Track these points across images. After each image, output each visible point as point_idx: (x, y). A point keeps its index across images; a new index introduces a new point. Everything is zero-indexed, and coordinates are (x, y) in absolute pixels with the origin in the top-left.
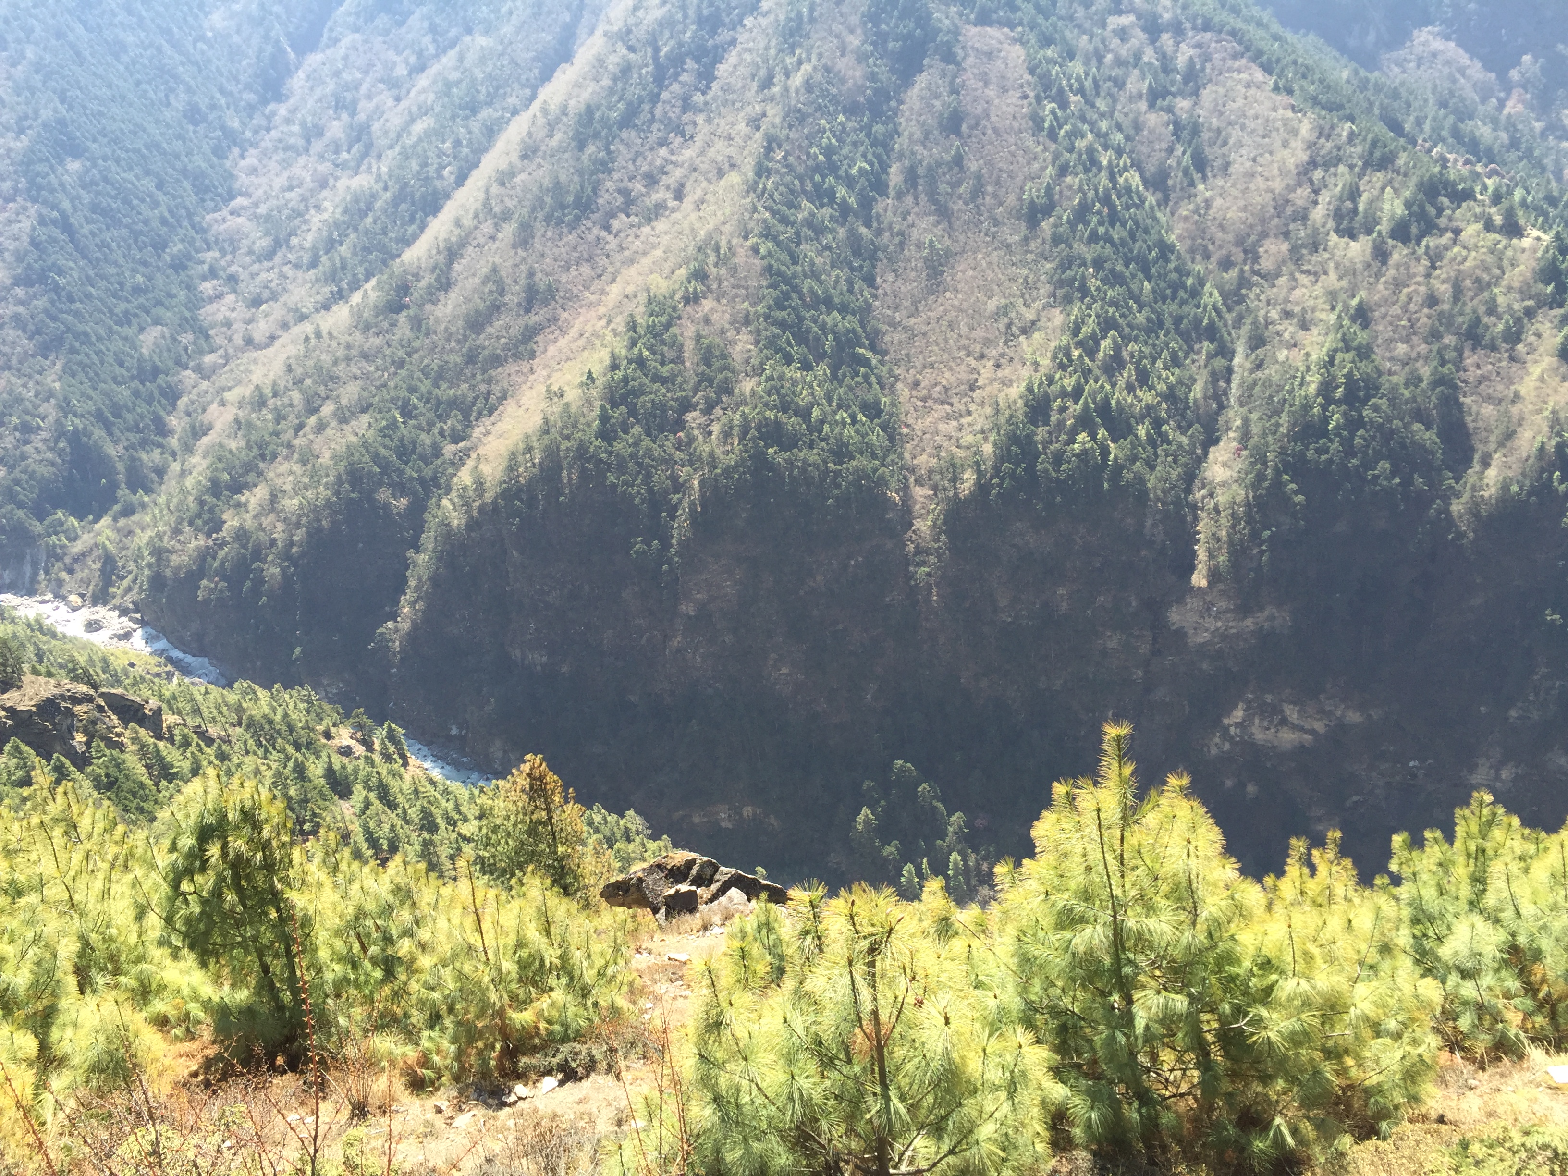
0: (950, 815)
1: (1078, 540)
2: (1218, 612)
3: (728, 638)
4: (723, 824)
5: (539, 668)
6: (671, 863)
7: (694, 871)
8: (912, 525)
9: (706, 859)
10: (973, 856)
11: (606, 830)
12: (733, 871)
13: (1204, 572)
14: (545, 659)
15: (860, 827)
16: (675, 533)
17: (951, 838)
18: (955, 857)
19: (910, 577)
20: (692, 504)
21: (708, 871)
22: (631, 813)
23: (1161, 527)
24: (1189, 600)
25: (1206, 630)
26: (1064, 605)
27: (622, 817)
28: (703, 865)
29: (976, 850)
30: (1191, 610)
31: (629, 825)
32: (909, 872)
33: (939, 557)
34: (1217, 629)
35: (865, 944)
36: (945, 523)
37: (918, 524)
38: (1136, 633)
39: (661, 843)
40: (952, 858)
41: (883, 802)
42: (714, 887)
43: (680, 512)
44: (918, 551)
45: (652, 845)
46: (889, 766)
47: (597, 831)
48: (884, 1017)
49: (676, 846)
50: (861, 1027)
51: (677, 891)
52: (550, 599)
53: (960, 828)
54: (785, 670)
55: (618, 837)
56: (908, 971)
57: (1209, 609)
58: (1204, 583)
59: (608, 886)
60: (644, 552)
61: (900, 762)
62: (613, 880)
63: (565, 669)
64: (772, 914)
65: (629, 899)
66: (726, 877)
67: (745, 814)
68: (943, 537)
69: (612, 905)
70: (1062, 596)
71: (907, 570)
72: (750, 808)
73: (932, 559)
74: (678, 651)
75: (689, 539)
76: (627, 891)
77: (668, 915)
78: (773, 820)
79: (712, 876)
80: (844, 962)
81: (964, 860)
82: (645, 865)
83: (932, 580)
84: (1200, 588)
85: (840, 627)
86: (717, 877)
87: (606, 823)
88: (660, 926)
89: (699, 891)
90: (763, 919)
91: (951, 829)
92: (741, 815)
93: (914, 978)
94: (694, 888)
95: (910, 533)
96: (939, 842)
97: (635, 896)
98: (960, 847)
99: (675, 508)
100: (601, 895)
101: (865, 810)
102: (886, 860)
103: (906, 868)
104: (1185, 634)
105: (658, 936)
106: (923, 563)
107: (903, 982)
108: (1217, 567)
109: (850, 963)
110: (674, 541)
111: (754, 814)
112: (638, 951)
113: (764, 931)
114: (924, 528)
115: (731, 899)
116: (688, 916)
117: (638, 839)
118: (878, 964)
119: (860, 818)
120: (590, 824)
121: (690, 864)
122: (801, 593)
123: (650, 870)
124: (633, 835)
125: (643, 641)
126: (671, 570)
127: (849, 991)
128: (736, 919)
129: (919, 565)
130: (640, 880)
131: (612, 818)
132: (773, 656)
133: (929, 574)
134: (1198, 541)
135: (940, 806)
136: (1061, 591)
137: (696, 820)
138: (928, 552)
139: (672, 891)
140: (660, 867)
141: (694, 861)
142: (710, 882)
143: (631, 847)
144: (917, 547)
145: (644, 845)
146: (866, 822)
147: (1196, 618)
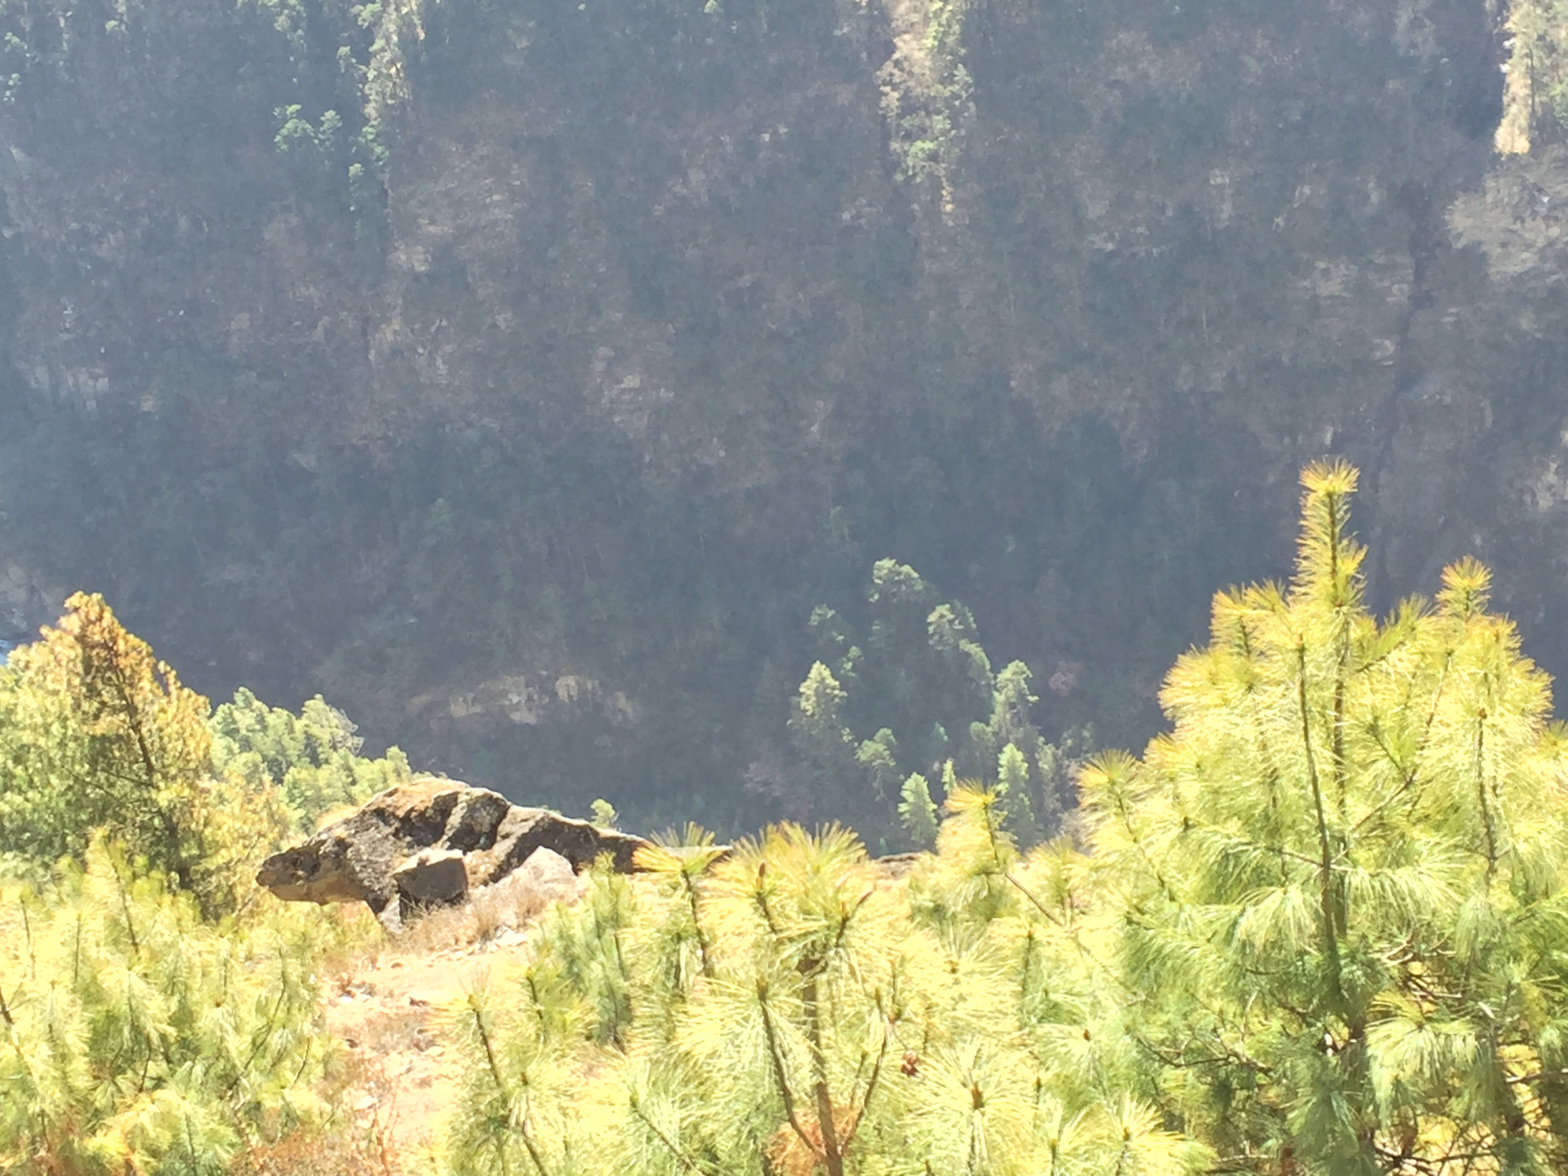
0: (997, 669)
1: (1252, 64)
2: (1553, 207)
3: (504, 319)
4: (516, 717)
5: (91, 404)
6: (403, 806)
7: (455, 819)
8: (891, 48)
9: (479, 792)
10: (1049, 750)
11: (266, 743)
12: (539, 812)
13: (1523, 122)
14: (103, 384)
15: (807, 705)
16: (372, 90)
17: (1000, 715)
18: (1010, 755)
19: (891, 165)
20: (406, 24)
21: (485, 818)
22: (316, 705)
23: (1430, 26)
24: (1490, 184)
25: (1528, 246)
26: (1227, 209)
27: (299, 714)
28: (472, 808)
29: (1054, 738)
30: (1496, 204)
31: (315, 730)
32: (916, 792)
33: (954, 118)
34: (1551, 243)
35: (792, 953)
36: (963, 41)
37: (905, 46)
38: (1381, 260)
39: (388, 765)
40: (1004, 759)
41: (854, 651)
42: (501, 849)
43: (379, 44)
44: (909, 106)
45: (366, 769)
46: (867, 571)
47: (246, 745)
48: (839, 1099)
49: (417, 766)
50: (792, 1121)
51: (422, 863)
52: (103, 251)
53: (1021, 695)
54: (631, 381)
55: (293, 754)
56: (886, 1001)
57: (1533, 201)
58: (1522, 145)
59: (272, 861)
60: (306, 138)
61: (886, 564)
62: (285, 847)
63: (148, 404)
64: (624, 898)
65: (319, 885)
66: (525, 828)
67: (562, 694)
68: (961, 73)
69: (286, 898)
70: (1221, 187)
71: (885, 147)
72: (571, 681)
73: (940, 123)
74: (396, 351)
75: (403, 103)
76: (314, 868)
77: (404, 910)
78: (622, 701)
79: (494, 827)
80: (749, 992)
81: (1031, 760)
82: (351, 812)
83: (941, 170)
84: (1513, 156)
85: (746, 281)
86: (504, 828)
87: (265, 728)
88: (392, 938)
89: (471, 859)
90: (605, 908)
91: (1000, 698)
92: (554, 695)
93: (898, 1016)
94: (457, 854)
95: (889, 67)
96: (976, 726)
97: (332, 878)
98: (1020, 732)
99: (368, 35)
100: (261, 880)
101: (819, 670)
102: (866, 769)
103: (910, 784)
104: (1484, 257)
105: (384, 959)
106: (922, 132)
107: (877, 1025)
108: (1548, 108)
109: (763, 994)
110: (371, 110)
111: (582, 691)
112: (345, 990)
113: (609, 933)
114: (919, 55)
115: (538, 873)
116: (446, 913)
117: (335, 758)
118: (822, 992)
119: (808, 688)
120: (231, 732)
121: (445, 805)
122: (658, 210)
123: (361, 823)
124: (323, 752)
125: (319, 334)
126: (369, 173)
127: (763, 1052)
128: (550, 913)
129: (909, 137)
130: (342, 844)
131: (278, 718)
132: (602, 351)
133: (933, 157)
134: (1509, 53)
135: (974, 649)
136: (1219, 178)
137: (459, 709)
138: (928, 107)
139: (411, 863)
140: (380, 813)
141: (453, 799)
142: (492, 838)
143: (323, 774)
144: (904, 98)
145: (349, 769)
146: (821, 693)
147: (1506, 222)
